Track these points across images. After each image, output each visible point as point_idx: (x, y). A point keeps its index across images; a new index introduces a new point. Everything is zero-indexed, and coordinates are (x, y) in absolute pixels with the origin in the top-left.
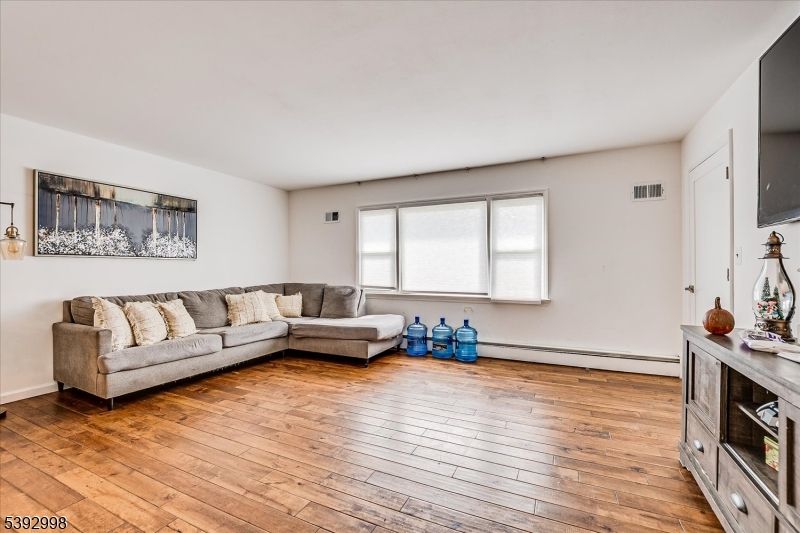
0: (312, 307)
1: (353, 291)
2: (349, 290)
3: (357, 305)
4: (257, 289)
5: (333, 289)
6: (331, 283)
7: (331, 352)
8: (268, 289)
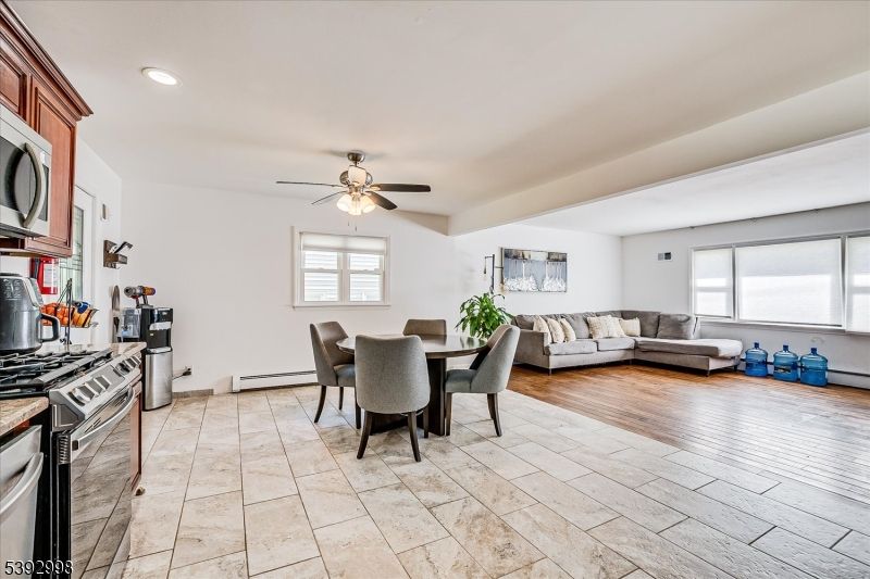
0: (650, 329)
1: (689, 318)
2: (685, 318)
3: (692, 329)
4: (605, 314)
5: (668, 316)
6: (664, 311)
7: (674, 363)
8: (614, 314)
